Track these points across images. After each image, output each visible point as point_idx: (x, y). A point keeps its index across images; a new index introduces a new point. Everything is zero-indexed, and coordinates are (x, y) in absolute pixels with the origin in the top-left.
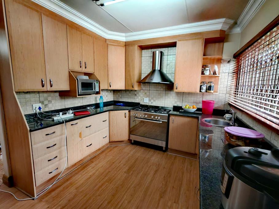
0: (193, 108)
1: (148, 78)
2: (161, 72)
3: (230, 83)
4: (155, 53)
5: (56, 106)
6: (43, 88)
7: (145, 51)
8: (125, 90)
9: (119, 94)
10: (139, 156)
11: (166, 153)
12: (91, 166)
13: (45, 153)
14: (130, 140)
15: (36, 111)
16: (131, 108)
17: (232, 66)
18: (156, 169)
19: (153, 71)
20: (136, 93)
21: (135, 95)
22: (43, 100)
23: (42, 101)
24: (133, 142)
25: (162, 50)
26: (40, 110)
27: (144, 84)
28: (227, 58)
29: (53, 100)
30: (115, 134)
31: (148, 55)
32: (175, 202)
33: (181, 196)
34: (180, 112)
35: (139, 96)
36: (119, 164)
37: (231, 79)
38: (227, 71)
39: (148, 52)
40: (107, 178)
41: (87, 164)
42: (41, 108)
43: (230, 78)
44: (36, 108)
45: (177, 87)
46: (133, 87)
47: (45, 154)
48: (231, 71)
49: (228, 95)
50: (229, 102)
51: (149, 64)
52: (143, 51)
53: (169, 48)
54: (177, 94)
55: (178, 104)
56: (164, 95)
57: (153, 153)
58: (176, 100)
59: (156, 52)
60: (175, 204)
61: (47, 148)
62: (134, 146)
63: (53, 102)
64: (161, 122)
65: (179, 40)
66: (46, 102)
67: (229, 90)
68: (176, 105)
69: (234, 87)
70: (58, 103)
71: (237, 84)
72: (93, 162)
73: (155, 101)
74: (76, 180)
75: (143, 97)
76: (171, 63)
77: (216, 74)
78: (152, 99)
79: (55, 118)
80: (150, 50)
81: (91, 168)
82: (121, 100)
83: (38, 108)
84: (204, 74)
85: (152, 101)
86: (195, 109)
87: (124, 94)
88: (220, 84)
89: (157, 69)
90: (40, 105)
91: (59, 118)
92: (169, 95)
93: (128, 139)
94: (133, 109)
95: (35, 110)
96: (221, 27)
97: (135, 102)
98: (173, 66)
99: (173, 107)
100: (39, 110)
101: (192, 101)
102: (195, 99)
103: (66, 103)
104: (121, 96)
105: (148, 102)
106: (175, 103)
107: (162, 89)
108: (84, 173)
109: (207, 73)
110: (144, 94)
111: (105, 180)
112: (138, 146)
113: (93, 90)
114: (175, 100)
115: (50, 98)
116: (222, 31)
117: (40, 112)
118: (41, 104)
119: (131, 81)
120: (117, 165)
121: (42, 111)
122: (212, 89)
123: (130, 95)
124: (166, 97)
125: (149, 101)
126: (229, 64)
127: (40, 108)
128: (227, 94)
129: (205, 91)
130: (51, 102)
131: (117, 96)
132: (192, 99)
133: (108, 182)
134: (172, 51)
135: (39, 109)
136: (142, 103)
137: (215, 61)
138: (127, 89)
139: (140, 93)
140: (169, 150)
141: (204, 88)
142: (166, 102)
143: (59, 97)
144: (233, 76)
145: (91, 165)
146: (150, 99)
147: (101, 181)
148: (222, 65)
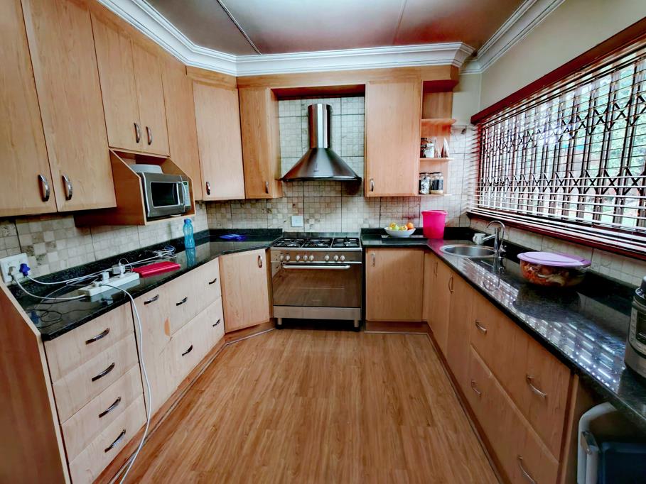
0: (409, 229)
1: (302, 169)
2: (329, 152)
3: (468, 174)
4: (313, 108)
5: (69, 258)
6: (43, 204)
7: (287, 102)
8: (246, 199)
9: (223, 210)
10: (309, 353)
11: (361, 333)
12: (201, 404)
13: (90, 397)
14: (274, 320)
15: (13, 278)
16: (270, 242)
17: (470, 139)
18: (360, 370)
19: (313, 152)
20: (269, 206)
21: (269, 211)
22: (31, 244)
23: (29, 247)
24: (280, 323)
25: (330, 101)
26: (25, 274)
27: (289, 184)
28: (462, 123)
29: (60, 239)
30: (237, 311)
31: (293, 114)
32: (429, 425)
33: (433, 411)
34: (383, 240)
35: (279, 212)
36: (271, 380)
37: (468, 165)
38: (462, 150)
39: (294, 106)
40: (259, 420)
41: (187, 401)
42: (29, 269)
43: (468, 163)
44: (11, 269)
45: (372, 187)
46: (267, 192)
47: (90, 399)
48: (468, 150)
49: (465, 198)
50: (468, 211)
51: (298, 135)
52: (280, 102)
53: (343, 99)
54: (367, 202)
55: (370, 222)
56: (339, 205)
57: (334, 338)
58: (366, 216)
59: (316, 106)
60: (430, 428)
61: (94, 379)
62: (284, 333)
63: (60, 245)
64: (348, 267)
65: (370, 82)
66: (39, 249)
67: (467, 187)
68: (366, 226)
69: (474, 181)
70: (76, 247)
71: (479, 175)
72: (202, 392)
73: (319, 221)
74: (181, 449)
75: (290, 215)
76: (350, 132)
77: (446, 156)
78: (312, 216)
79: (96, 291)
80: (298, 102)
81: (203, 407)
82: (230, 227)
83: (18, 268)
84: (425, 157)
85: (312, 221)
86: (412, 231)
87: (239, 211)
88: (451, 177)
89: (320, 146)
90: (24, 258)
91: (104, 289)
92: (350, 205)
93: (270, 319)
94: (274, 245)
95: (9, 274)
96: (452, 61)
97: (269, 228)
98: (355, 140)
99: (360, 231)
100: (21, 275)
101: (400, 215)
102: (406, 209)
103: (96, 246)
104: (229, 216)
105: (302, 225)
106: (364, 222)
107: (333, 194)
108: (194, 424)
109: (430, 154)
110: (290, 206)
111: (257, 425)
112: (295, 331)
113: (177, 203)
114: (365, 214)
115: (49, 236)
116: (453, 69)
117: (26, 279)
118: (24, 255)
119: (262, 177)
120: (269, 385)
121: (31, 275)
122: (440, 187)
123: (254, 211)
124: (344, 210)
125: (304, 223)
126: (463, 136)
127: (23, 269)
128: (463, 196)
129: (428, 192)
130: (55, 246)
131: (219, 215)
132: (400, 210)
133: (267, 428)
134: (350, 105)
135: (21, 271)
136: (287, 229)
137: (440, 129)
138: (251, 196)
139: (280, 206)
140: (367, 324)
141: (426, 185)
142: (344, 221)
143: (75, 229)
144: (472, 159)
145: (201, 400)
146: (307, 217)
147: (250, 430)
148: (452, 138)
